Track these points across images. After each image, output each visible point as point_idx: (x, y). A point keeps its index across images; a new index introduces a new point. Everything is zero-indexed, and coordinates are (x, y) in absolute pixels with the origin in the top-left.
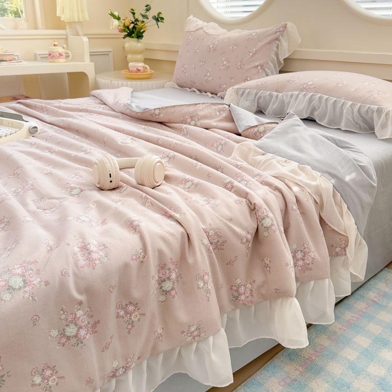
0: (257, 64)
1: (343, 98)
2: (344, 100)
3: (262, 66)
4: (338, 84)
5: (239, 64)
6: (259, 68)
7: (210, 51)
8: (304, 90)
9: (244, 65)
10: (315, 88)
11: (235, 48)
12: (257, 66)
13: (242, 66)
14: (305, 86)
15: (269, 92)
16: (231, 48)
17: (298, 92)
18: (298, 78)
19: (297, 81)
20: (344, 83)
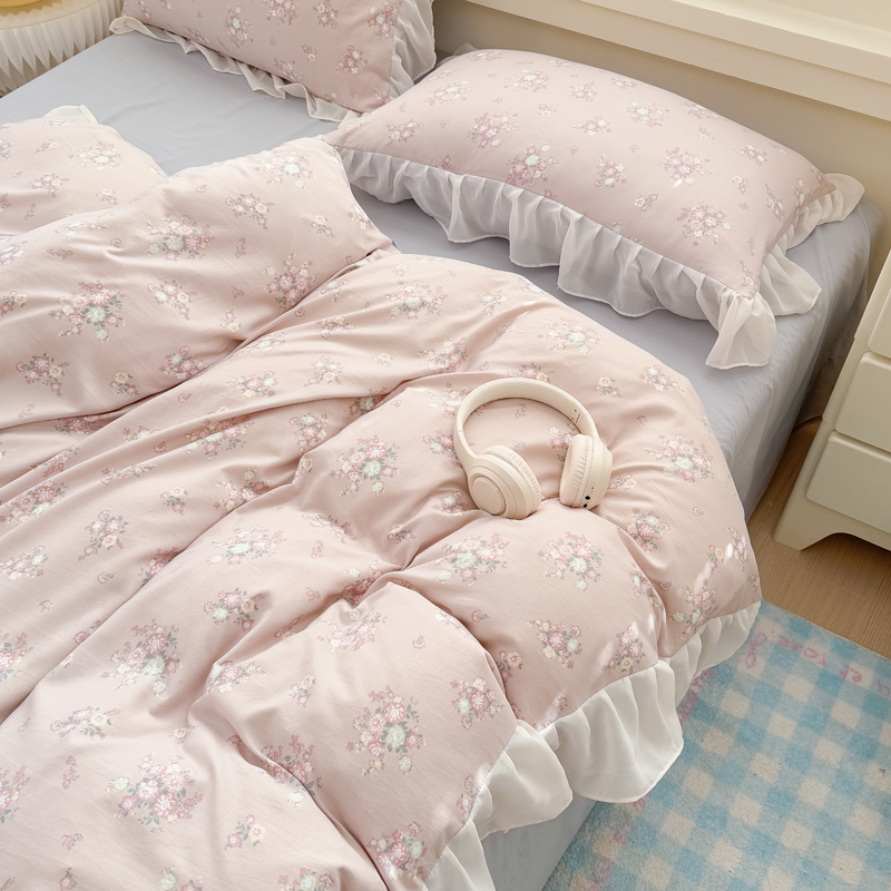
0: (373, 10)
1: (617, 229)
2: (620, 237)
3: (387, 14)
4: (604, 176)
5: (322, 8)
6: (380, 20)
8: (518, 182)
9: (336, 12)
10: (545, 180)
12: (375, 17)
13: (332, 15)
14: (519, 168)
15: (427, 168)
17: (503, 184)
18: (499, 128)
19: (495, 143)
20: (617, 172)
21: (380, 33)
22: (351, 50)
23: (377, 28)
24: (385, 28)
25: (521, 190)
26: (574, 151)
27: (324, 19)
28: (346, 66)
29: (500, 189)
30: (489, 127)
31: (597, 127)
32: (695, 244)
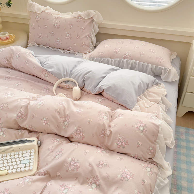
0: (86, 35)
1: (146, 62)
3: (88, 35)
4: (141, 54)
5: (77, 36)
6: (87, 37)
7: (56, 28)
8: (125, 58)
9: (79, 36)
10: (131, 57)
11: (71, 26)
12: (86, 36)
14: (125, 56)
16: (69, 26)
17: (122, 59)
18: (119, 50)
19: (119, 52)
20: (143, 54)
21: (88, 39)
22: (83, 43)
23: (87, 38)
24: (88, 38)
25: (126, 59)
26: (134, 51)
27: (77, 38)
28: (82, 45)
29: (122, 60)
30: (117, 50)
31: (136, 47)
32: (161, 62)
